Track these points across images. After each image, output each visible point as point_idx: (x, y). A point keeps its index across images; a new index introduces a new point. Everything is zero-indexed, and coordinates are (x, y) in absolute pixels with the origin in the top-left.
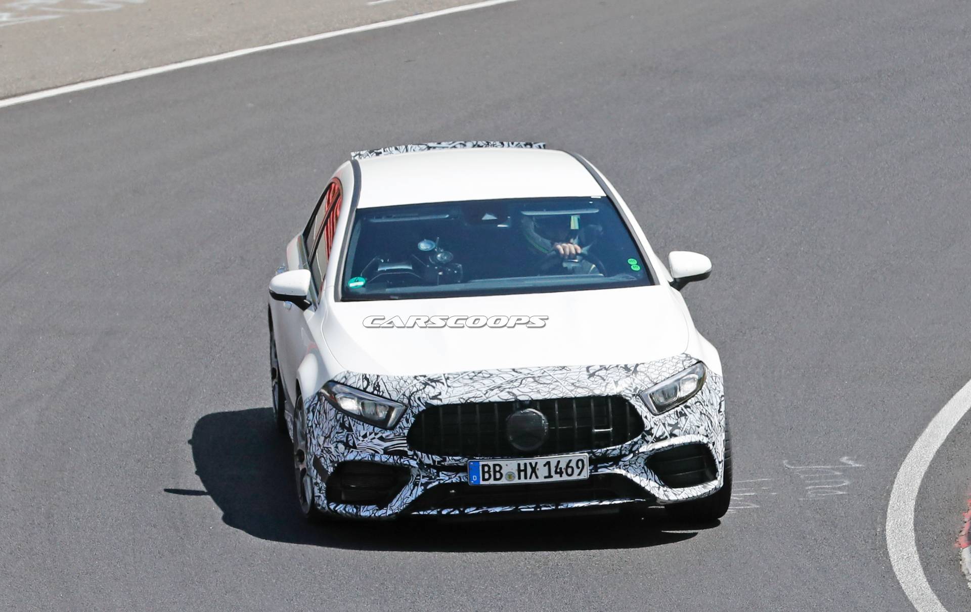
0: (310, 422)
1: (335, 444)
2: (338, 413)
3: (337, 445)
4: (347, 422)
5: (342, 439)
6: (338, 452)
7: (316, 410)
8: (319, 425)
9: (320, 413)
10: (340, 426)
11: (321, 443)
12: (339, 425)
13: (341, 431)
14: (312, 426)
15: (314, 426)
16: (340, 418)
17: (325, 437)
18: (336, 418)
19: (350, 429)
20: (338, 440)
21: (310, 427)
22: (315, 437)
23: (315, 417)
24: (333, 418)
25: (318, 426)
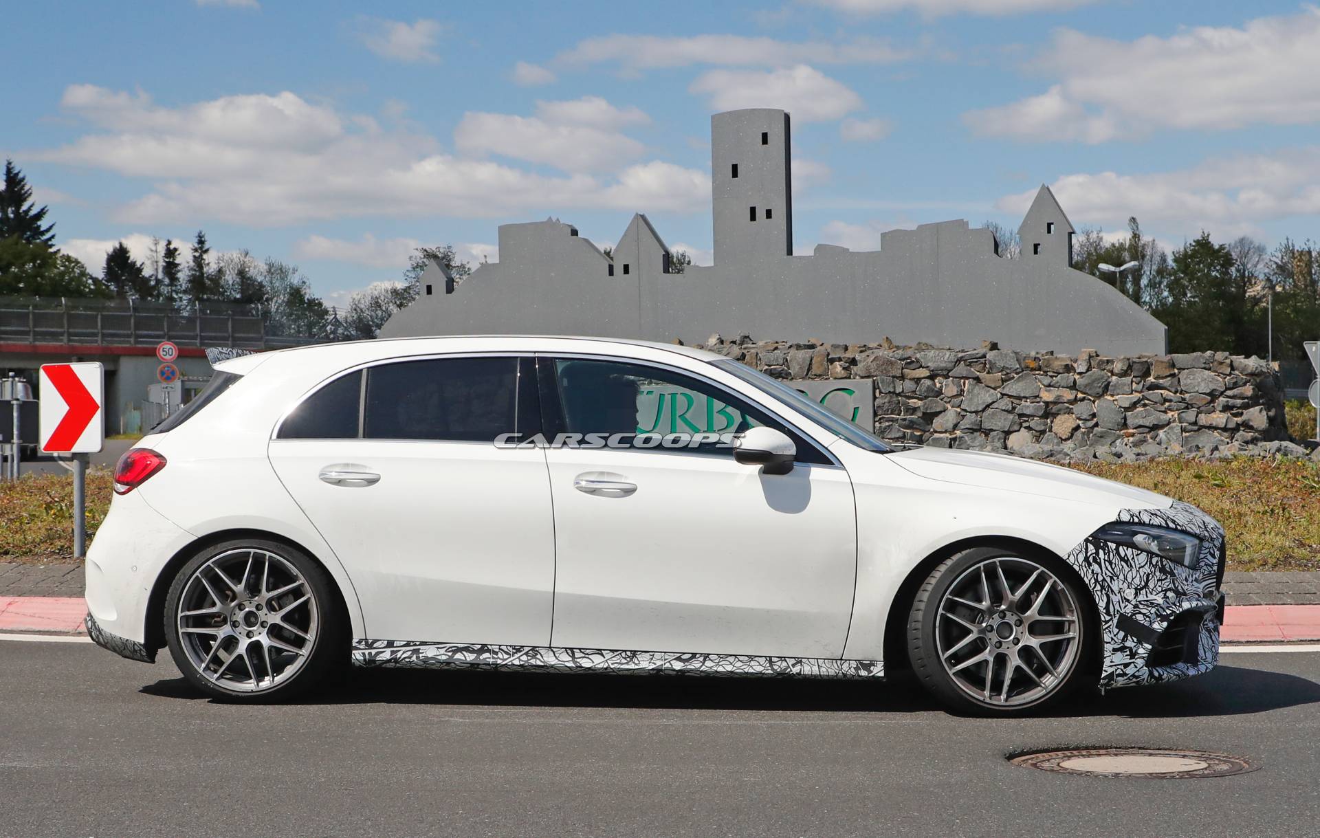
0: (1099, 575)
1: (1161, 595)
2: (1151, 558)
3: (1165, 594)
4: (1167, 566)
5: (1170, 586)
6: (1168, 603)
7: (1103, 561)
8: (1118, 577)
9: (1111, 563)
10: (1160, 572)
11: (1131, 597)
12: (1157, 569)
13: (1164, 577)
14: (1104, 580)
15: (1108, 579)
16: (1157, 562)
17: (1136, 589)
18: (1151, 563)
19: (1172, 574)
20: (1164, 589)
21: (1102, 581)
22: (1116, 592)
23: (1104, 569)
24: (1146, 563)
25: (1115, 578)
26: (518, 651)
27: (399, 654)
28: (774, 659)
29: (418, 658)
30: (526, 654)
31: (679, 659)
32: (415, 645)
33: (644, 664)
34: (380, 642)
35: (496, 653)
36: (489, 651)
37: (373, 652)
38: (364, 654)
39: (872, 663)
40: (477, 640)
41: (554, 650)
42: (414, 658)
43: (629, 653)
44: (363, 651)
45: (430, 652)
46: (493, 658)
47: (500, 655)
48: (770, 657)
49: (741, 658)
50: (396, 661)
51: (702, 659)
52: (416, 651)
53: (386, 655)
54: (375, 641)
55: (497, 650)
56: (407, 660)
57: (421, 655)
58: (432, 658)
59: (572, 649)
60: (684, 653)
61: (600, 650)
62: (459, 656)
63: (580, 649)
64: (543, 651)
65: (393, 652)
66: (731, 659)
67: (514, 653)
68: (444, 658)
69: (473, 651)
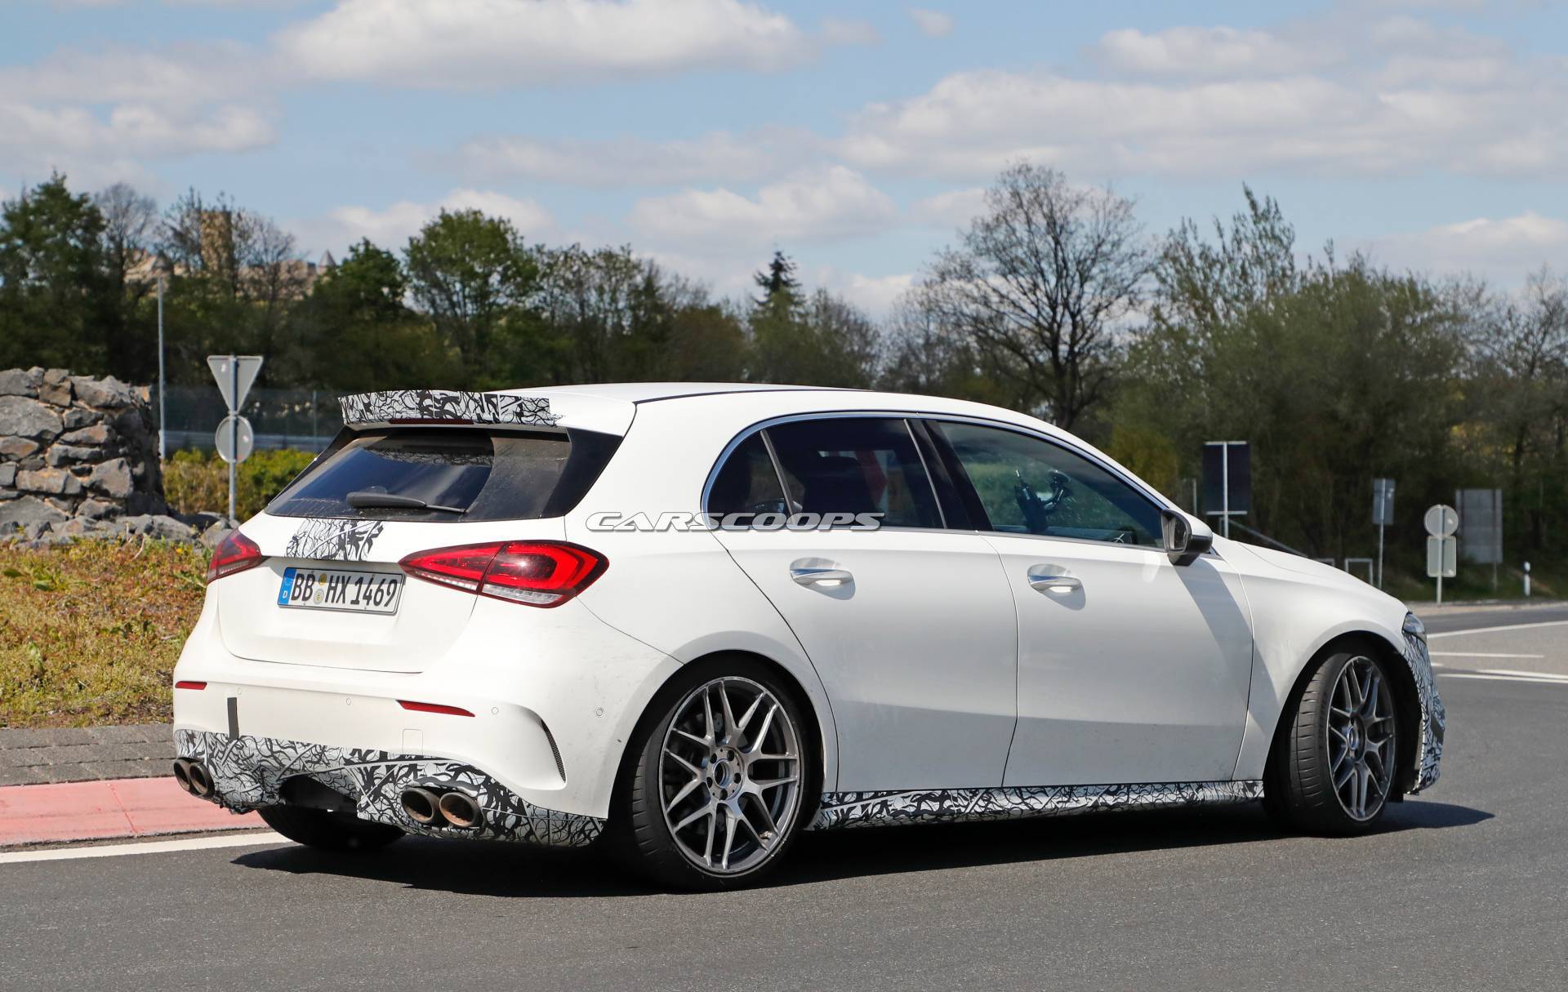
26: (975, 795)
27: (870, 808)
28: (1182, 786)
29: (888, 811)
30: (981, 798)
31: (1108, 792)
32: (883, 796)
33: (1083, 802)
34: (850, 795)
35: (955, 799)
36: (948, 797)
37: (845, 808)
38: (836, 811)
39: (1255, 784)
40: (936, 784)
41: (1006, 790)
42: (884, 813)
43: (1067, 789)
44: (835, 808)
45: (897, 803)
46: (956, 806)
47: (960, 802)
48: (1178, 783)
49: (1156, 786)
50: (867, 817)
51: (1125, 790)
52: (884, 804)
53: (857, 813)
54: (845, 794)
55: (956, 795)
56: (878, 816)
57: (890, 808)
58: (902, 812)
59: (1019, 788)
60: (1111, 785)
61: (1042, 787)
62: (924, 806)
63: (1026, 787)
64: (995, 793)
65: (864, 807)
66: (1148, 788)
67: (971, 798)
68: (912, 810)
69: (935, 799)
